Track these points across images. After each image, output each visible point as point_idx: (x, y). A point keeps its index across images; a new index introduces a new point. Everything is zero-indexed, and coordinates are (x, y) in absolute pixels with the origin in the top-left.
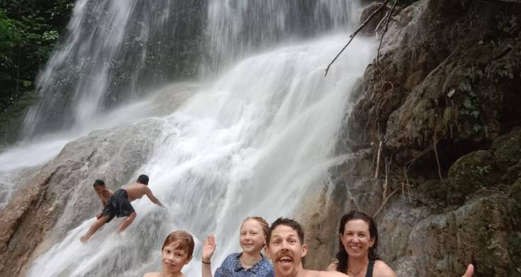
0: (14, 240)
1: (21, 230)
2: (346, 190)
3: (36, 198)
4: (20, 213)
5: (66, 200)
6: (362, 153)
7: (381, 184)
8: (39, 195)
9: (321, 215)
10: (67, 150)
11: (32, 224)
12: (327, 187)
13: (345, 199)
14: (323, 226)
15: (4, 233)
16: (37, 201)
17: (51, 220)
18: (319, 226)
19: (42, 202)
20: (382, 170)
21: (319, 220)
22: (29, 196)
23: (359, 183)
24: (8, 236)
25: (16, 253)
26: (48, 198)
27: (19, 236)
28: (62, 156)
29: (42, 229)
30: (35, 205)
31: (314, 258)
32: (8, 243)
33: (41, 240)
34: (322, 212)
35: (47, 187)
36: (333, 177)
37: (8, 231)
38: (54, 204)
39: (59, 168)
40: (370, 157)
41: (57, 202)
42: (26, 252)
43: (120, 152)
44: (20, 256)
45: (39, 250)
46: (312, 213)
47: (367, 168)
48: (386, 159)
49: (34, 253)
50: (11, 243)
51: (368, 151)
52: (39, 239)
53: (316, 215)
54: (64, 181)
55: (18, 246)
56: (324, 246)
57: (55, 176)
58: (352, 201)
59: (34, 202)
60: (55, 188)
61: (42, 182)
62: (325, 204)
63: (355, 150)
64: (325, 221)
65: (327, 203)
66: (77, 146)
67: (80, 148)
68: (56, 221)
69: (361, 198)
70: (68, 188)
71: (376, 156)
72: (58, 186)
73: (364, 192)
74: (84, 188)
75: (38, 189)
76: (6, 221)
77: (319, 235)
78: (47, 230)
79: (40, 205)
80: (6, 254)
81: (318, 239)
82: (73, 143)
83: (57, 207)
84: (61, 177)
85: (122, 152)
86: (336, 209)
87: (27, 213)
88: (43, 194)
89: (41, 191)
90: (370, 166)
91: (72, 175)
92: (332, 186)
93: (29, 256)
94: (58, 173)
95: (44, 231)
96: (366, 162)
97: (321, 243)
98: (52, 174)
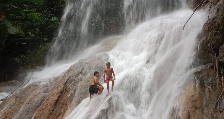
0: (55, 109)
1: (57, 104)
2: (204, 83)
3: (63, 91)
4: (57, 97)
5: (75, 90)
6: (209, 65)
7: (221, 79)
8: (63, 89)
9: (195, 96)
10: (71, 69)
11: (62, 102)
12: (196, 82)
13: (205, 87)
14: (197, 101)
15: (51, 107)
16: (63, 92)
17: (70, 100)
18: (195, 100)
19: (65, 92)
20: (219, 73)
21: (195, 98)
22: (60, 90)
23: (210, 80)
24: (53, 108)
25: (57, 115)
26: (67, 90)
27: (57, 107)
28: (70, 71)
29: (66, 104)
30: (62, 93)
31: (194, 116)
32: (53, 111)
33: (67, 109)
34: (196, 94)
35: (66, 86)
36: (198, 77)
37: (53, 106)
38: (70, 93)
39: (70, 77)
40: (213, 67)
41: (71, 92)
42: (61, 114)
43: (93, 69)
44: (58, 116)
45: (66, 113)
46: (191, 95)
47: (212, 72)
48: (221, 68)
49: (65, 115)
50: (54, 111)
51: (211, 64)
52: (66, 109)
53: (193, 96)
54: (73, 82)
55: (57, 112)
56: (198, 110)
57: (69, 81)
58: (209, 89)
59: (62, 92)
60: (70, 86)
61: (64, 83)
62: (196, 90)
63: (205, 64)
64: (197, 99)
65: (197, 90)
66: (76, 67)
67: (77, 67)
68: (72, 100)
69: (212, 86)
70: (75, 86)
71: (216, 66)
72: (70, 85)
73: (213, 84)
74: (81, 85)
75: (63, 86)
76: (52, 101)
77: (195, 105)
78: (69, 104)
79: (64, 93)
80: (53, 115)
81: (195, 107)
82: (74, 65)
83: (71, 94)
84: (72, 81)
85: (94, 69)
86: (202, 93)
87: (59, 97)
88: (65, 88)
89: (64, 87)
90: (214, 71)
91: (76, 79)
92: (198, 82)
93: (62, 116)
94: (70, 79)
95: (68, 105)
96: (211, 69)
97: (197, 109)
98: (68, 80)
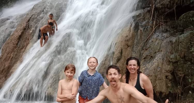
0: (19, 43)
1: (21, 39)
2: (139, 26)
3: (25, 28)
4: (20, 33)
5: (36, 28)
6: (146, 10)
7: (153, 22)
8: (26, 26)
9: (129, 36)
10: (35, 7)
11: (25, 37)
12: (131, 25)
13: (138, 29)
14: (129, 40)
15: (15, 41)
16: (26, 29)
17: (31, 35)
18: (128, 40)
19: (27, 29)
20: (154, 16)
21: (128, 38)
22: (23, 27)
23: (144, 23)
24: (17, 42)
25: (20, 48)
26: (30, 27)
27: (21, 42)
28: (33, 10)
29: (28, 39)
30: (25, 30)
31: (125, 52)
32: (17, 44)
33: (29, 43)
34: (129, 35)
35: (29, 23)
36: (134, 21)
37: (17, 40)
38: (32, 30)
39: (33, 15)
40: (149, 11)
41: (33, 29)
42: (24, 47)
43: (54, 8)
44: (22, 49)
45: (28, 47)
46: (125, 35)
47: (148, 16)
48: (155, 12)
49: (27, 48)
50: (18, 44)
51: (149, 9)
52: (28, 43)
53: (127, 36)
54: (35, 20)
55: (21, 45)
57: (31, 19)
58: (141, 30)
59: (25, 29)
60: (32, 23)
61: (27, 21)
62: (130, 31)
63: (144, 8)
64: (130, 38)
65: (131, 31)
66: (38, 6)
67: (40, 6)
68: (33, 36)
69: (144, 29)
70: (36, 23)
71: (152, 10)
72: (32, 22)
73: (146, 26)
74: (42, 23)
75: (25, 24)
76: (16, 36)
77: (128, 44)
78: (30, 39)
79: (27, 30)
80: (17, 48)
81: (127, 45)
82: (37, 5)
83: (33, 31)
84: (34, 19)
85: (55, 8)
86: (134, 34)
87: (22, 33)
88: (27, 26)
89: (27, 25)
90: (149, 15)
91: (37, 18)
92: (133, 25)
93: (25, 49)
94: (32, 17)
95: (29, 40)
96: (148, 13)
97: (129, 47)
98: (30, 18)
